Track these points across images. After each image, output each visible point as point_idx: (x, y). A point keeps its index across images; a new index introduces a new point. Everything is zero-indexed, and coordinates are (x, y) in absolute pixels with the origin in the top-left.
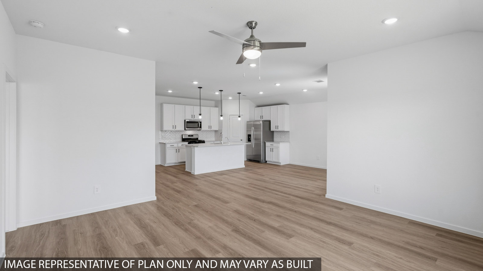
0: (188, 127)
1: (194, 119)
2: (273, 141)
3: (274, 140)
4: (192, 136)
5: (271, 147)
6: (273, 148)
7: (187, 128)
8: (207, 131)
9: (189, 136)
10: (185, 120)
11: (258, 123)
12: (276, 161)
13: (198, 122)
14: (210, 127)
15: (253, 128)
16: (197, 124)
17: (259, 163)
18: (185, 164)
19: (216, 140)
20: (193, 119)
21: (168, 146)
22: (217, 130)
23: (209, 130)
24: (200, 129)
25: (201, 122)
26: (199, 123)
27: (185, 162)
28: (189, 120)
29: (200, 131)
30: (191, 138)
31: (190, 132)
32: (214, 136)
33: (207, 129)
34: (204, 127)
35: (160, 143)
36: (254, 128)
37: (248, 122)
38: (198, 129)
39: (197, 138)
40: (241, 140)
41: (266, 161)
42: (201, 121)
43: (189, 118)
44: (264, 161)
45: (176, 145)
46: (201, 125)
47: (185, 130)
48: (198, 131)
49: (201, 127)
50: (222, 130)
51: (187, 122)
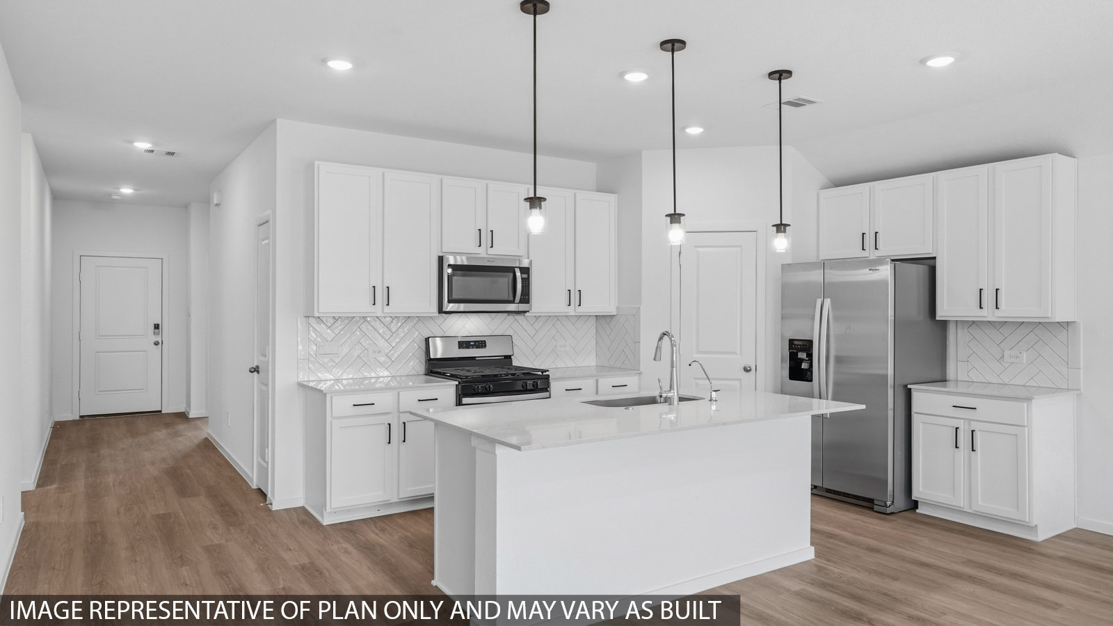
0: (455, 296)
1: (491, 251)
2: (943, 380)
3: (951, 374)
4: (481, 344)
5: (956, 423)
6: (974, 426)
7: (449, 301)
8: (558, 317)
9: (463, 345)
10: (441, 259)
11: (864, 275)
12: (1004, 509)
13: (511, 270)
14: (574, 297)
15: (828, 302)
16: (505, 281)
17: (872, 509)
18: (432, 509)
19: (603, 369)
20: (483, 255)
21: (340, 406)
22: (612, 310)
23: (571, 311)
24: (523, 307)
25: (526, 271)
26: (518, 274)
27: (431, 498)
28: (468, 259)
29: (519, 317)
30: (474, 358)
31: (469, 325)
32: (594, 342)
33: (559, 306)
34: (545, 297)
35: (301, 385)
36: (832, 302)
37: (785, 268)
38: (512, 307)
39: (508, 357)
40: (747, 370)
41: (915, 504)
42: (525, 264)
43: (464, 249)
44: (900, 503)
45: (384, 401)
46: (526, 283)
47: (441, 311)
48: (511, 318)
49: (526, 299)
50: (636, 315)
51: (455, 268)
